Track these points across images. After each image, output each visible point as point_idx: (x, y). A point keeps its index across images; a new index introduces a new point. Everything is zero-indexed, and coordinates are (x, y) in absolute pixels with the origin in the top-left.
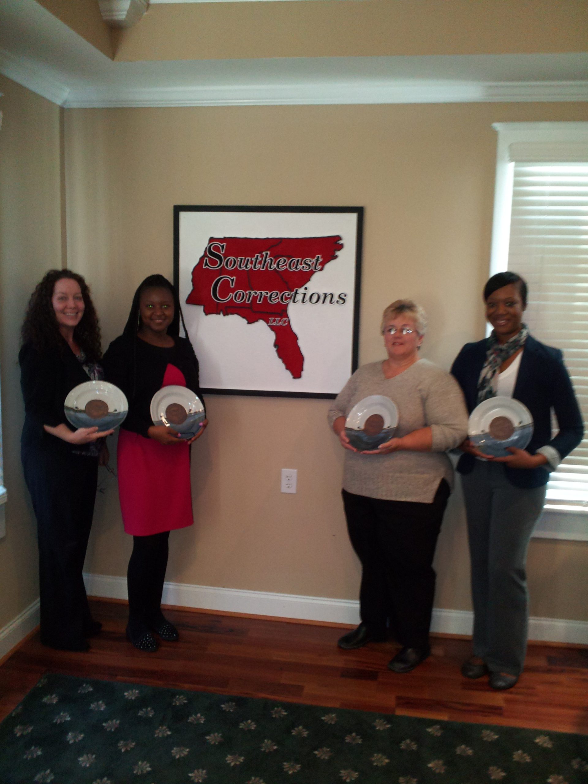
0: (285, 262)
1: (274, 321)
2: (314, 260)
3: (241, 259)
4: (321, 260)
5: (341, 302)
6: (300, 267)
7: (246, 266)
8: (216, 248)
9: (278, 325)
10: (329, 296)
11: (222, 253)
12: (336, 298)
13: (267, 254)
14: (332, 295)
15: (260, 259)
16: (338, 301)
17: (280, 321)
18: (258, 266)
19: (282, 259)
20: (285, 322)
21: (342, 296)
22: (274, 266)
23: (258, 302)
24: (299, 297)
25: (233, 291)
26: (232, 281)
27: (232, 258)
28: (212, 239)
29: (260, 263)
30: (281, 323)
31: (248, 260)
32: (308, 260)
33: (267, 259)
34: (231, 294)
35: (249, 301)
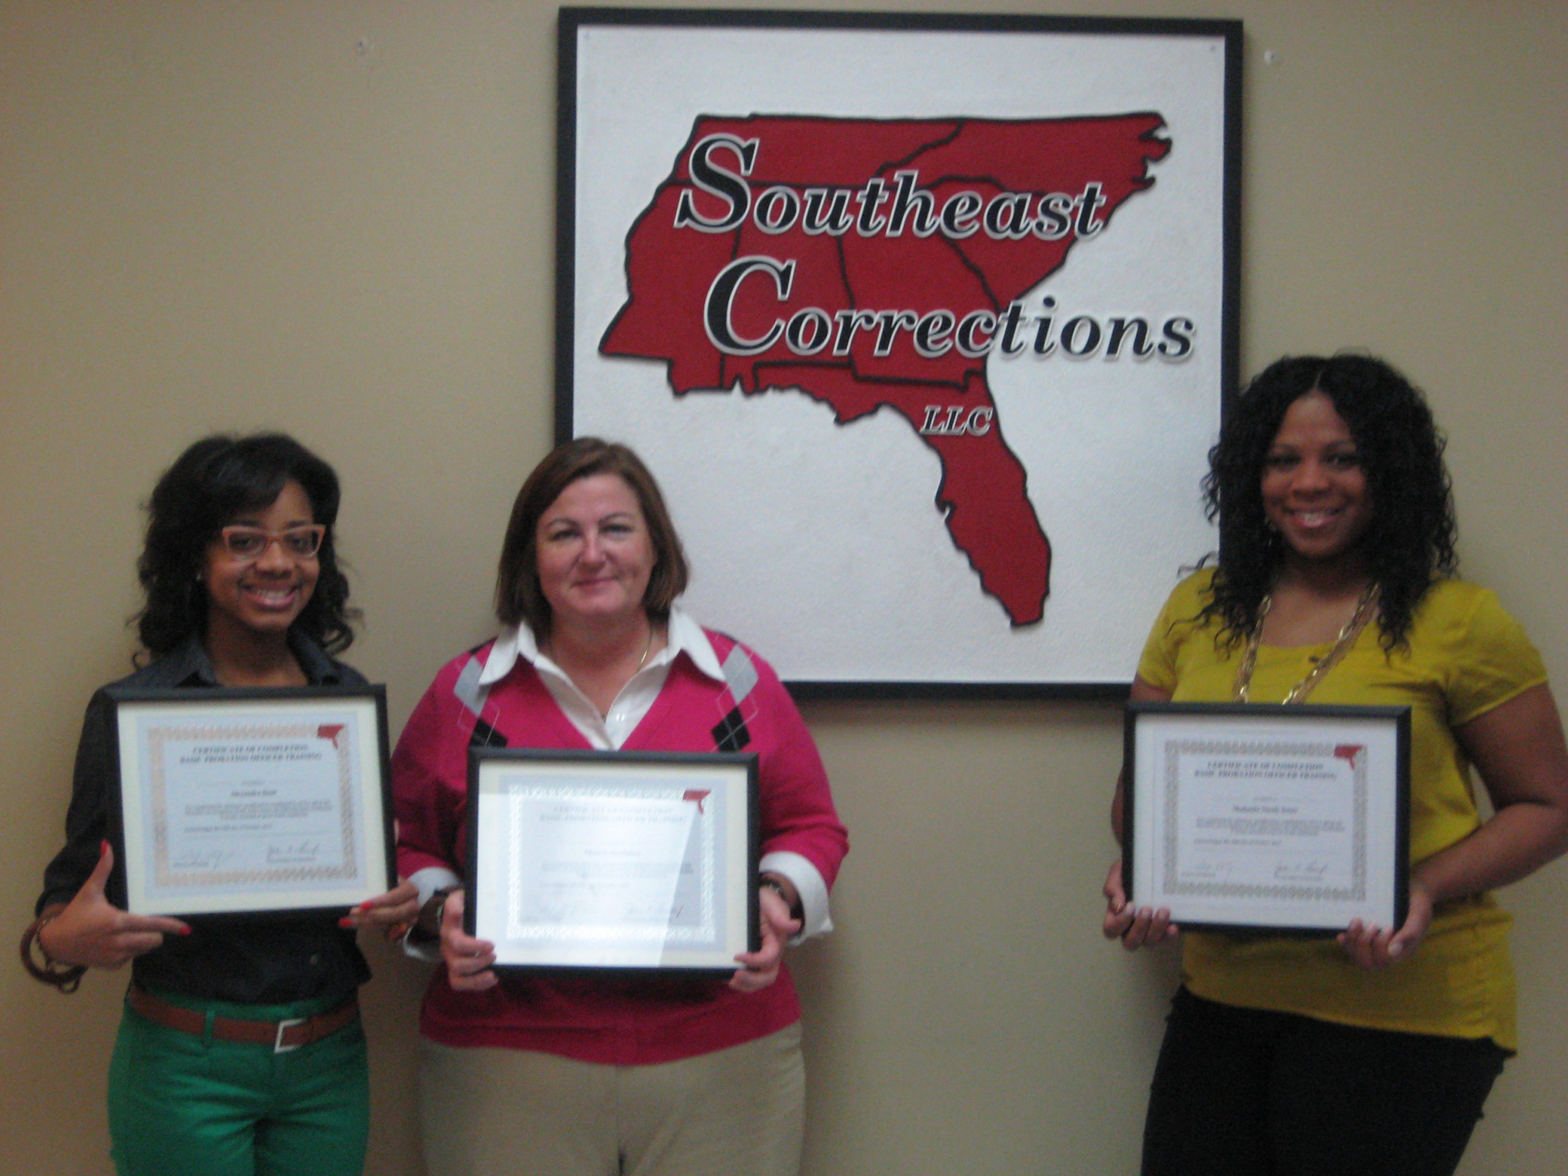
0: (971, 209)
1: (942, 416)
2: (1078, 201)
3: (817, 199)
4: (1101, 200)
5: (1174, 348)
6: (1028, 224)
7: (834, 222)
8: (725, 156)
9: (955, 431)
10: (1131, 331)
11: (742, 176)
12: (1155, 336)
13: (908, 180)
14: (1142, 326)
15: (883, 196)
16: (1162, 348)
17: (963, 417)
18: (878, 222)
19: (965, 197)
20: (981, 421)
21: (1179, 328)
22: (935, 222)
23: (876, 352)
24: (1026, 335)
25: (784, 309)
26: (785, 275)
27: (781, 192)
28: (705, 124)
29: (885, 209)
30: (966, 424)
31: (841, 199)
32: (1056, 200)
33: (911, 196)
34: (778, 322)
35: (843, 345)
